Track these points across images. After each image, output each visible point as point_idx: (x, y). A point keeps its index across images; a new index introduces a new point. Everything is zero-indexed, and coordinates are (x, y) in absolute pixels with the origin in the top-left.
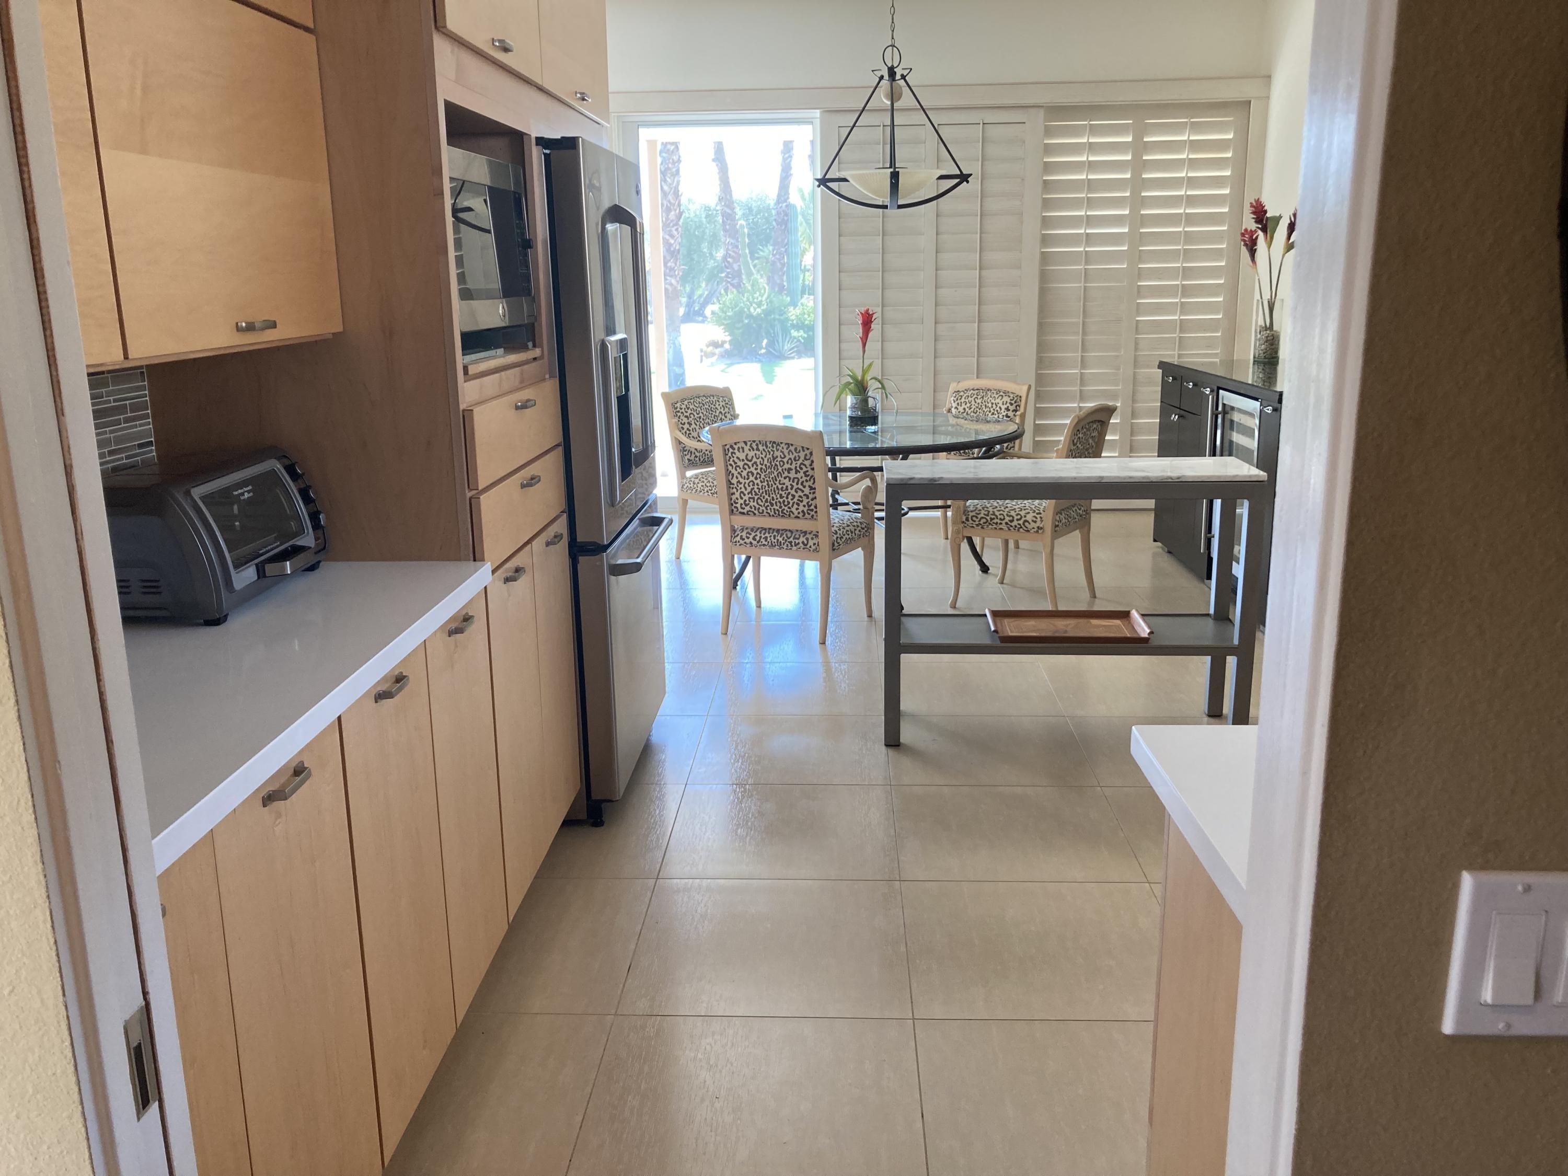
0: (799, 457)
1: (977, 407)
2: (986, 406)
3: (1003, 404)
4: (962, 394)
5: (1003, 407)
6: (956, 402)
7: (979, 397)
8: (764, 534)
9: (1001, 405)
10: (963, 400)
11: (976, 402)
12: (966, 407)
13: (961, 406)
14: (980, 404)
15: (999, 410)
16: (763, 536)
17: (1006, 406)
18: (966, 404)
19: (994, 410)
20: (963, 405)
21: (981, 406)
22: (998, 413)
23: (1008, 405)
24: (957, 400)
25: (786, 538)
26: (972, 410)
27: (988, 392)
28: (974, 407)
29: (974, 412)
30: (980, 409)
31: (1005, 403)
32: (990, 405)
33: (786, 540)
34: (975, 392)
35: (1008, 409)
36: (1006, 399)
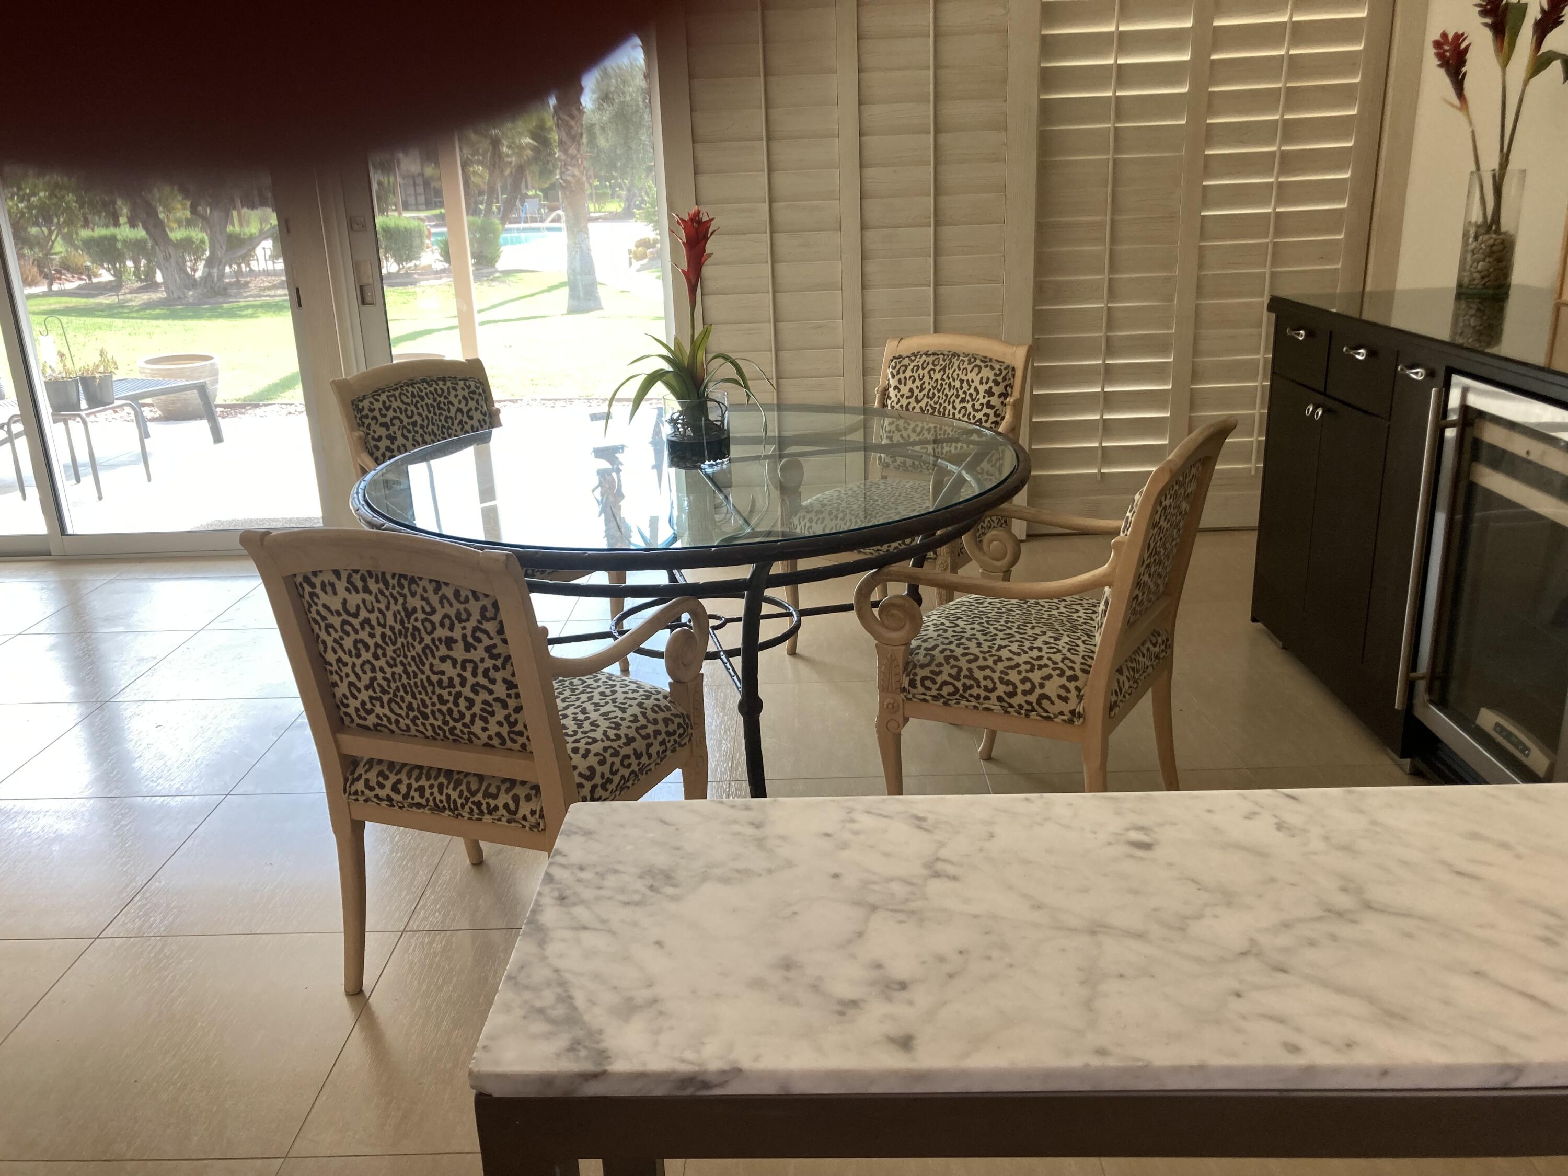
0: (469, 615)
1: (934, 388)
2: (950, 385)
3: (981, 383)
4: (906, 361)
5: (982, 389)
6: (897, 378)
7: (938, 368)
8: (417, 780)
9: (976, 383)
10: (908, 373)
11: (931, 378)
12: (914, 386)
13: (905, 384)
14: (940, 382)
15: (974, 394)
16: (415, 785)
17: (987, 387)
18: (914, 382)
19: (965, 392)
20: (909, 382)
21: (942, 385)
22: (973, 400)
23: (991, 384)
24: (898, 373)
25: (466, 793)
26: (925, 392)
27: (954, 360)
28: (928, 387)
29: (928, 397)
30: (939, 391)
31: (984, 380)
32: (957, 384)
33: (467, 799)
34: (930, 359)
35: (990, 392)
36: (987, 373)
